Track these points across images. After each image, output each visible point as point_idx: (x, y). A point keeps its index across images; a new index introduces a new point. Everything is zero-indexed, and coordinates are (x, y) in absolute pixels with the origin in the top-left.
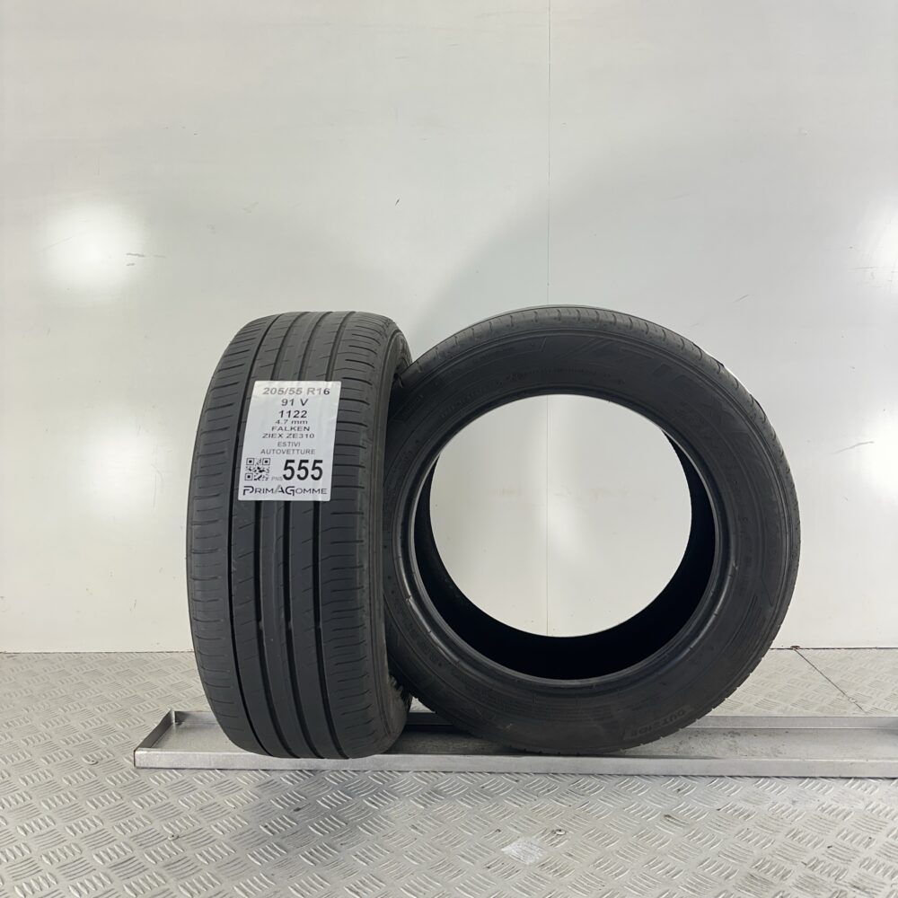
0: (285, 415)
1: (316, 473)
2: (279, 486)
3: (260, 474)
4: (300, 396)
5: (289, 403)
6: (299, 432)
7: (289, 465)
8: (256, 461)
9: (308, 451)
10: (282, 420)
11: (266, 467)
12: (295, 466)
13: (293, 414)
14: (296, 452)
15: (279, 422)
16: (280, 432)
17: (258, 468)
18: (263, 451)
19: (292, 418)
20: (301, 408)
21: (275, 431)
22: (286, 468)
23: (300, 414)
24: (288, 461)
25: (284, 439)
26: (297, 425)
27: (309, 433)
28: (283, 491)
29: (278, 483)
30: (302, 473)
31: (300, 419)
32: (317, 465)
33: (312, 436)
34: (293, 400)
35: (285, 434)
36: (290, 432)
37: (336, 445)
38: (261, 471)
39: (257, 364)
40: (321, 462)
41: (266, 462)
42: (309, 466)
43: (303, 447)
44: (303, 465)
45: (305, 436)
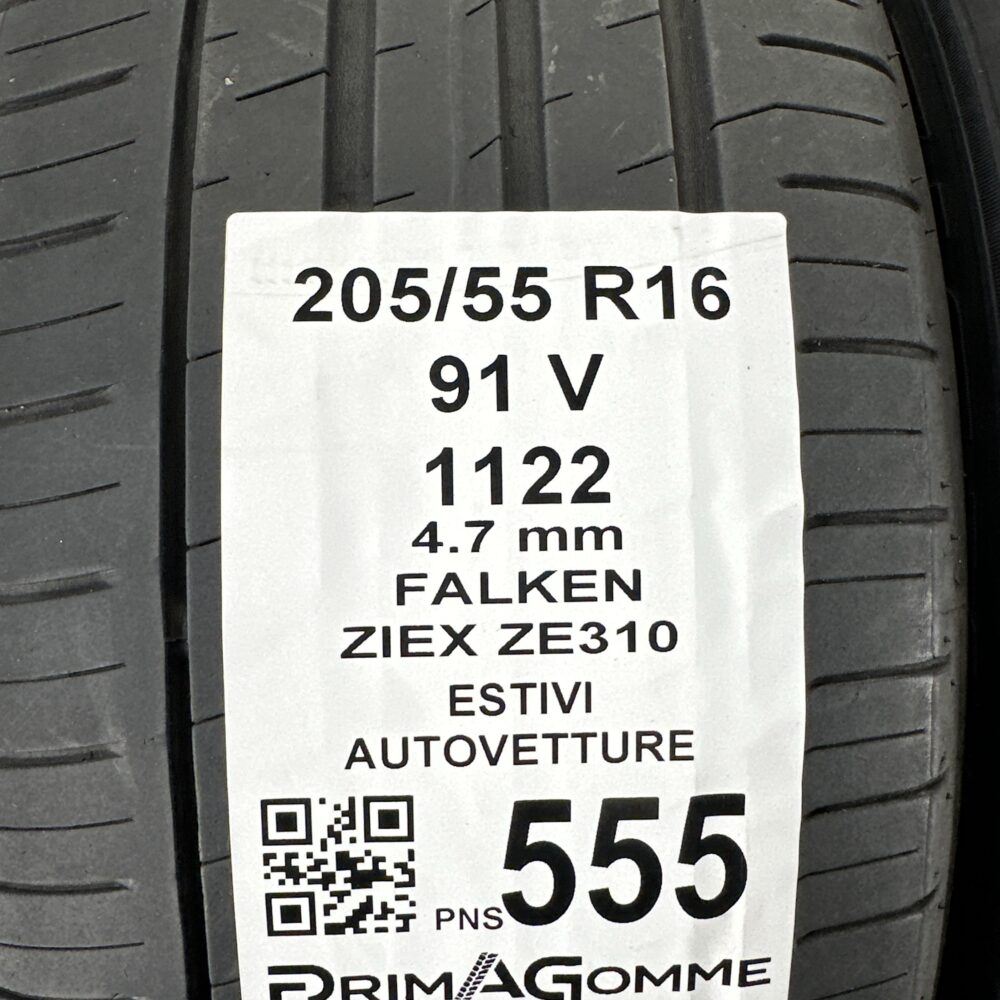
0: (472, 485)
1: (710, 875)
2: (485, 961)
3: (358, 897)
4: (545, 336)
5: (483, 390)
6: (579, 614)
7: (538, 832)
8: (323, 817)
9: (645, 743)
10: (454, 531)
11: (394, 853)
12: (576, 838)
13: (519, 477)
14: (570, 748)
15: (430, 539)
16: (454, 612)
17: (344, 861)
18: (359, 753)
19: (514, 514)
20: (566, 431)
21: (419, 608)
22: (518, 855)
23: (570, 478)
24: (527, 813)
25: (485, 666)
26: (559, 561)
27: (642, 615)
28: (508, 985)
29: (480, 941)
30: (624, 881)
31: (570, 515)
32: (713, 826)
33: (665, 637)
34: (500, 367)
35: (488, 626)
36: (517, 613)
37: (814, 685)
38: (361, 880)
40: (732, 805)
41: (389, 819)
42: (664, 836)
43: (612, 717)
44: (626, 830)
45: (617, 642)
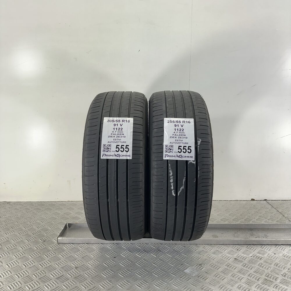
0: (115, 129)
1: (127, 150)
2: (114, 154)
3: (108, 150)
4: (120, 123)
5: (116, 125)
6: (120, 136)
7: (118, 147)
8: (106, 145)
9: (124, 142)
10: (114, 131)
11: (110, 147)
12: (120, 147)
13: (118, 129)
14: (120, 142)
15: (113, 132)
16: (114, 135)
17: (107, 148)
18: (108, 142)
19: (118, 131)
20: (121, 127)
21: (112, 135)
22: (117, 148)
23: (120, 129)
24: (117, 146)
25: (115, 138)
26: (120, 133)
27: (124, 136)
28: (116, 156)
29: (114, 153)
30: (122, 150)
31: (120, 131)
32: (127, 147)
33: (125, 137)
34: (117, 124)
35: (116, 136)
37: (133, 140)
39: (104, 111)
40: (128, 146)
41: (110, 146)
42: (124, 147)
43: (122, 141)
44: (122, 147)
45: (122, 137)
